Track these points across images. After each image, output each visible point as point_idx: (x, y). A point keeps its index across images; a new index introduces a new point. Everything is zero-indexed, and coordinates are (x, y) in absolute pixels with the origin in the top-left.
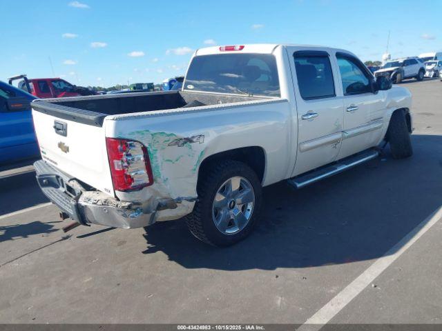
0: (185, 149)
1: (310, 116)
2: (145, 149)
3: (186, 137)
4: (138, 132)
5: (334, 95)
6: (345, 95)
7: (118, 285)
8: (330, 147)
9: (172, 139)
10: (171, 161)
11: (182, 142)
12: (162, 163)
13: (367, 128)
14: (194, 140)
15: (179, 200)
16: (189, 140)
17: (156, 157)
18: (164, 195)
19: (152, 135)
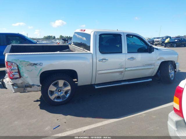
0: (34, 67)
1: (104, 61)
2: (17, 66)
3: (34, 63)
4: (15, 60)
5: (121, 52)
6: (128, 52)
7: (12, 111)
8: (118, 74)
9: (28, 63)
10: (29, 71)
11: (32, 65)
12: (25, 71)
13: (143, 68)
14: (38, 64)
15: (33, 85)
16: (36, 64)
17: (22, 69)
18: (27, 83)
19: (20, 61)
